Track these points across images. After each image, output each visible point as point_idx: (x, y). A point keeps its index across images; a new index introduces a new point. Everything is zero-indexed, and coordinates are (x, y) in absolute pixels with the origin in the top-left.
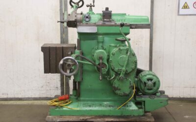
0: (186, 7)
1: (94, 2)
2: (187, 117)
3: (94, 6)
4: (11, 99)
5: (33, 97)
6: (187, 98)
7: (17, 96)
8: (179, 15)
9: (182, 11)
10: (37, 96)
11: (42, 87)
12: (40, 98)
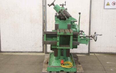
0: (108, 4)
1: (65, 3)
2: (108, 63)
3: (65, 5)
4: (17, 52)
5: (28, 51)
6: (108, 53)
7: (20, 51)
8: (104, 9)
9: (106, 7)
10: (30, 51)
11: (33, 46)
12: (32, 52)
